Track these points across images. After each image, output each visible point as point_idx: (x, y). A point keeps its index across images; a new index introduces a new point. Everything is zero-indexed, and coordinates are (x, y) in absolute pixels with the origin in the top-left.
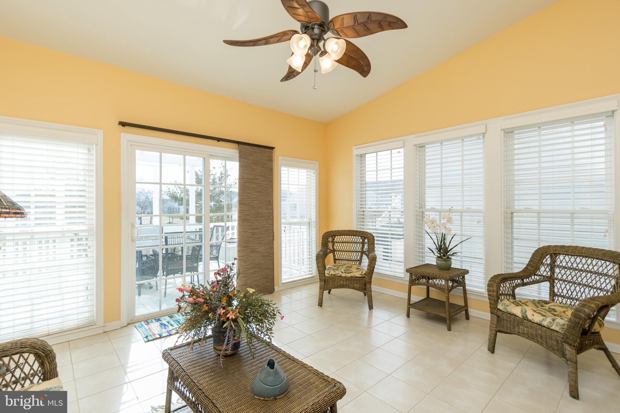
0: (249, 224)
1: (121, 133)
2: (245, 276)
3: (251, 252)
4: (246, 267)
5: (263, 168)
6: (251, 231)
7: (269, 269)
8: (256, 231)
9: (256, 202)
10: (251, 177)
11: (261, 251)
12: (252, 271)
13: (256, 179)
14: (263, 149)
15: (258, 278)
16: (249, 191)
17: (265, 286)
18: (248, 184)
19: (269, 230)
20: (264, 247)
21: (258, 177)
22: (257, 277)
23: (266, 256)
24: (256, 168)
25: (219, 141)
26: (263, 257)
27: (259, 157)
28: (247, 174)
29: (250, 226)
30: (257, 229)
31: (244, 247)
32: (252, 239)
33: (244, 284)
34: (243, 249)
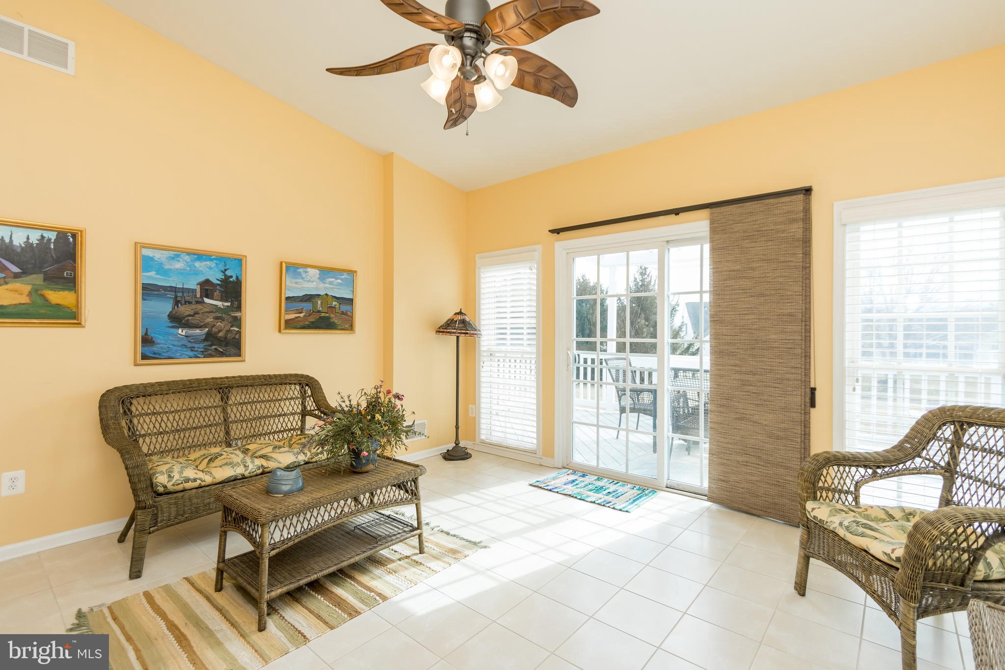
0: (732, 362)
1: (555, 243)
2: (723, 464)
3: (739, 419)
4: (725, 445)
5: (770, 243)
6: (737, 376)
7: (787, 468)
8: (750, 378)
9: (752, 317)
10: (738, 267)
11: (766, 423)
12: (740, 458)
13: (753, 269)
14: (772, 201)
15: (755, 478)
16: (734, 296)
17: (776, 504)
18: (731, 283)
19: (788, 380)
20: (771, 416)
21: (754, 265)
22: (751, 474)
23: (778, 438)
24: (753, 245)
25: (678, 214)
26: (771, 437)
27: (759, 222)
28: (728, 261)
29: (736, 366)
30: (754, 374)
31: (721, 406)
32: (741, 393)
33: (722, 478)
34: (721, 409)
